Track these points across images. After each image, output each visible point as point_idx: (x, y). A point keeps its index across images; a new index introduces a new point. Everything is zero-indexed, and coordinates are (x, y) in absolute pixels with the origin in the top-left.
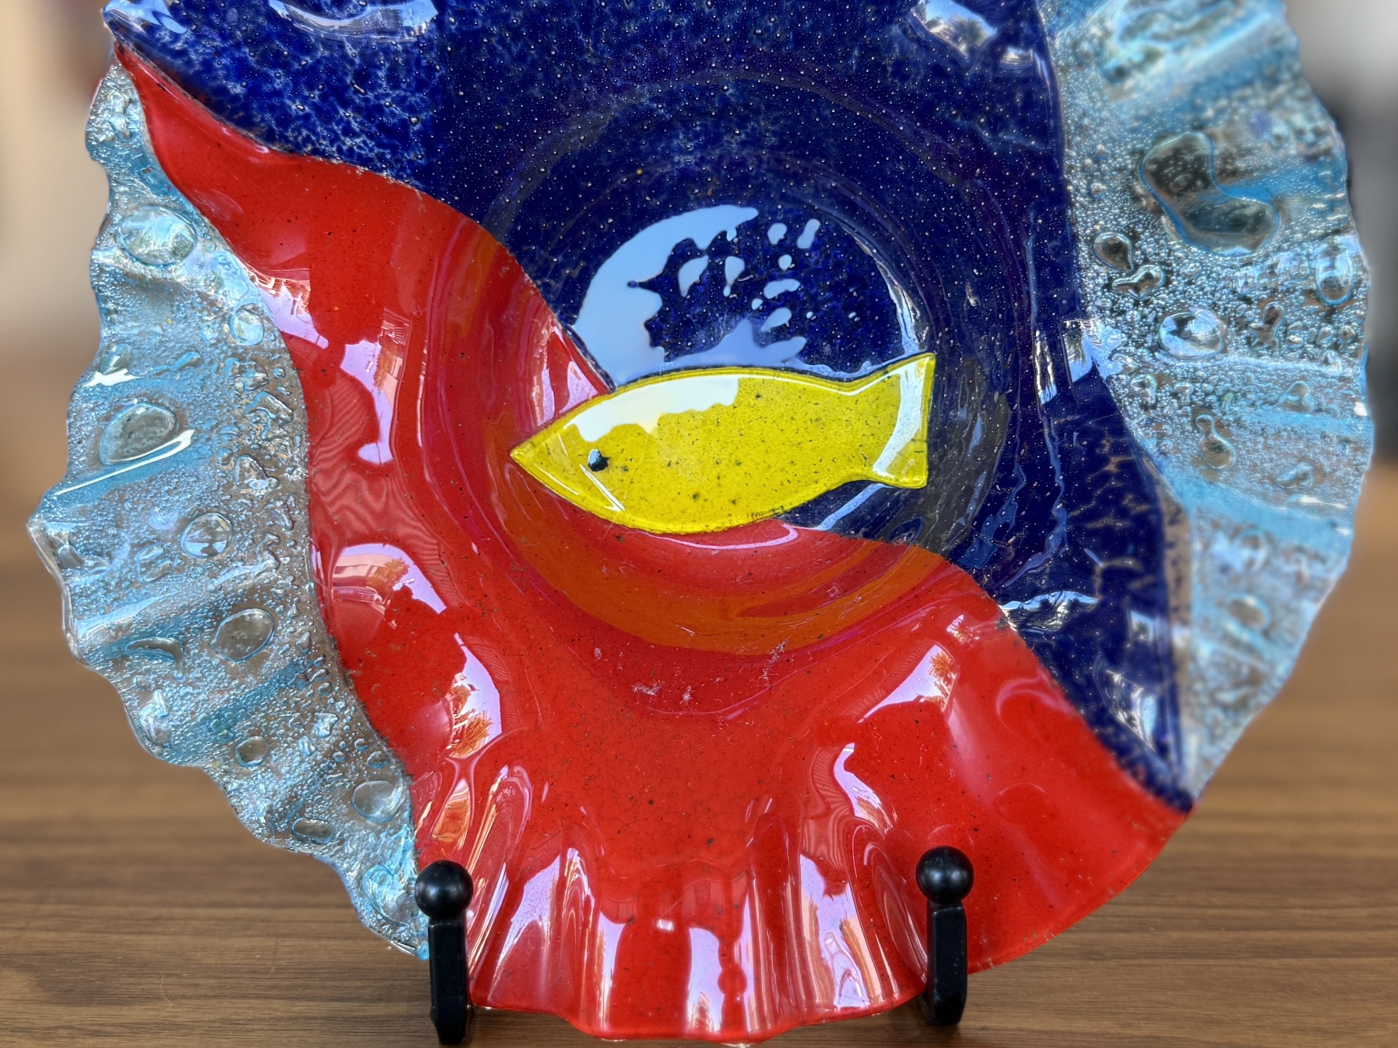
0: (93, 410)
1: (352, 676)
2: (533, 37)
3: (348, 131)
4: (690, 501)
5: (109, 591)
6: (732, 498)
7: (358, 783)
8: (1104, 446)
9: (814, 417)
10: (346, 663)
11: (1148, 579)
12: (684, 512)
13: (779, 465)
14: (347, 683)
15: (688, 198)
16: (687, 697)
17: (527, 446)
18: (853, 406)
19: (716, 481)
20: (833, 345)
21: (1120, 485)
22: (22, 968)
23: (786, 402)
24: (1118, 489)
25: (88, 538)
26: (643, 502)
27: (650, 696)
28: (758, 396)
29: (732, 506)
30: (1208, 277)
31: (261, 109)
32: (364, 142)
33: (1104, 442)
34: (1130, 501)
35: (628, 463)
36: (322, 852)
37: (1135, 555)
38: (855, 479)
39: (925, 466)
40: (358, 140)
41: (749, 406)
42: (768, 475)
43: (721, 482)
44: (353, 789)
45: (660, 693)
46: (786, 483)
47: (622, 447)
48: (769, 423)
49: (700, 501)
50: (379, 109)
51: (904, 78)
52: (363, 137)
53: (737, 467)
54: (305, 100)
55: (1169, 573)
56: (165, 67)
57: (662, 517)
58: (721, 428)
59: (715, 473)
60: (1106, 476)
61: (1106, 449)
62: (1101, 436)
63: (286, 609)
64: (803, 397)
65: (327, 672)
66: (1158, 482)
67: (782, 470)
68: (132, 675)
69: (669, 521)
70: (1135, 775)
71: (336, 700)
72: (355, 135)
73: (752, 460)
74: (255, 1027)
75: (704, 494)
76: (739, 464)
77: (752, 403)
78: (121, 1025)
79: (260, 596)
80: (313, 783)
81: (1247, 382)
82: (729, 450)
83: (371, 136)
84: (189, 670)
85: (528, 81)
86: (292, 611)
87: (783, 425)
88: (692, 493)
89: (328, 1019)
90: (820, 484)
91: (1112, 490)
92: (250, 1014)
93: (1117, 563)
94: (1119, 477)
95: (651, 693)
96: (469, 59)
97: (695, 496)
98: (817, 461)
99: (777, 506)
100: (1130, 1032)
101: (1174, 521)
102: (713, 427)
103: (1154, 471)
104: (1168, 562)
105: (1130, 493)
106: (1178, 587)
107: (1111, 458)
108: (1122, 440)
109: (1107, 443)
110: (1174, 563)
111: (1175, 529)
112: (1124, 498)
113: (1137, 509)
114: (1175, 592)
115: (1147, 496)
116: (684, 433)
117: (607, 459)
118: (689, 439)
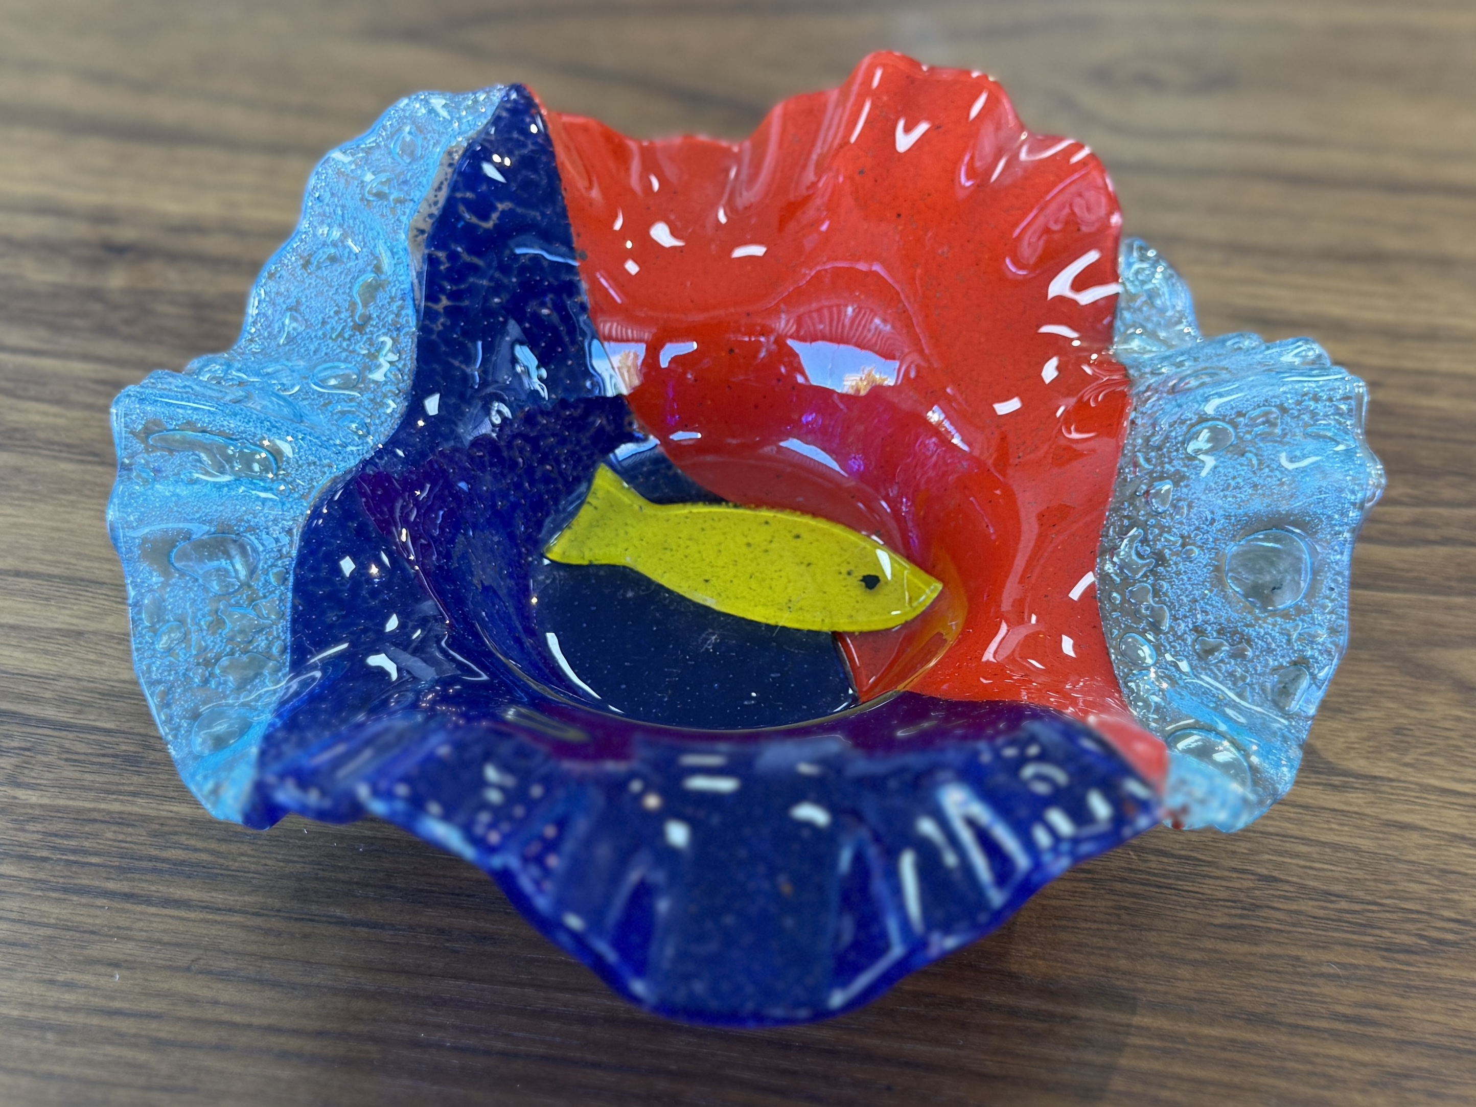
4: (804, 536)
6: (766, 527)
8: (442, 324)
9: (668, 552)
11: (459, 195)
18: (631, 550)
19: (774, 540)
21: (445, 283)
23: (685, 571)
24: (447, 280)
26: (844, 548)
28: (707, 581)
29: (770, 522)
33: (441, 328)
34: (443, 264)
35: (844, 575)
37: (460, 218)
41: (718, 577)
43: (770, 538)
46: (716, 519)
47: (844, 589)
48: (708, 561)
49: (795, 532)
53: (751, 541)
57: (833, 534)
59: (773, 545)
61: (442, 320)
62: (440, 334)
67: (714, 528)
69: (828, 530)
75: (789, 537)
76: (749, 544)
77: (714, 579)
82: (751, 556)
87: (697, 555)
88: (799, 540)
90: (688, 510)
91: (452, 281)
93: (474, 220)
94: (442, 290)
97: (798, 537)
99: (732, 510)
101: (422, 232)
103: (416, 288)
104: (441, 204)
105: (440, 271)
106: (442, 183)
107: (442, 311)
108: (427, 322)
109: (438, 326)
110: (436, 203)
111: (422, 226)
112: (448, 269)
113: (441, 255)
114: (446, 179)
115: (432, 261)
116: (785, 580)
117: (862, 580)
118: (782, 574)
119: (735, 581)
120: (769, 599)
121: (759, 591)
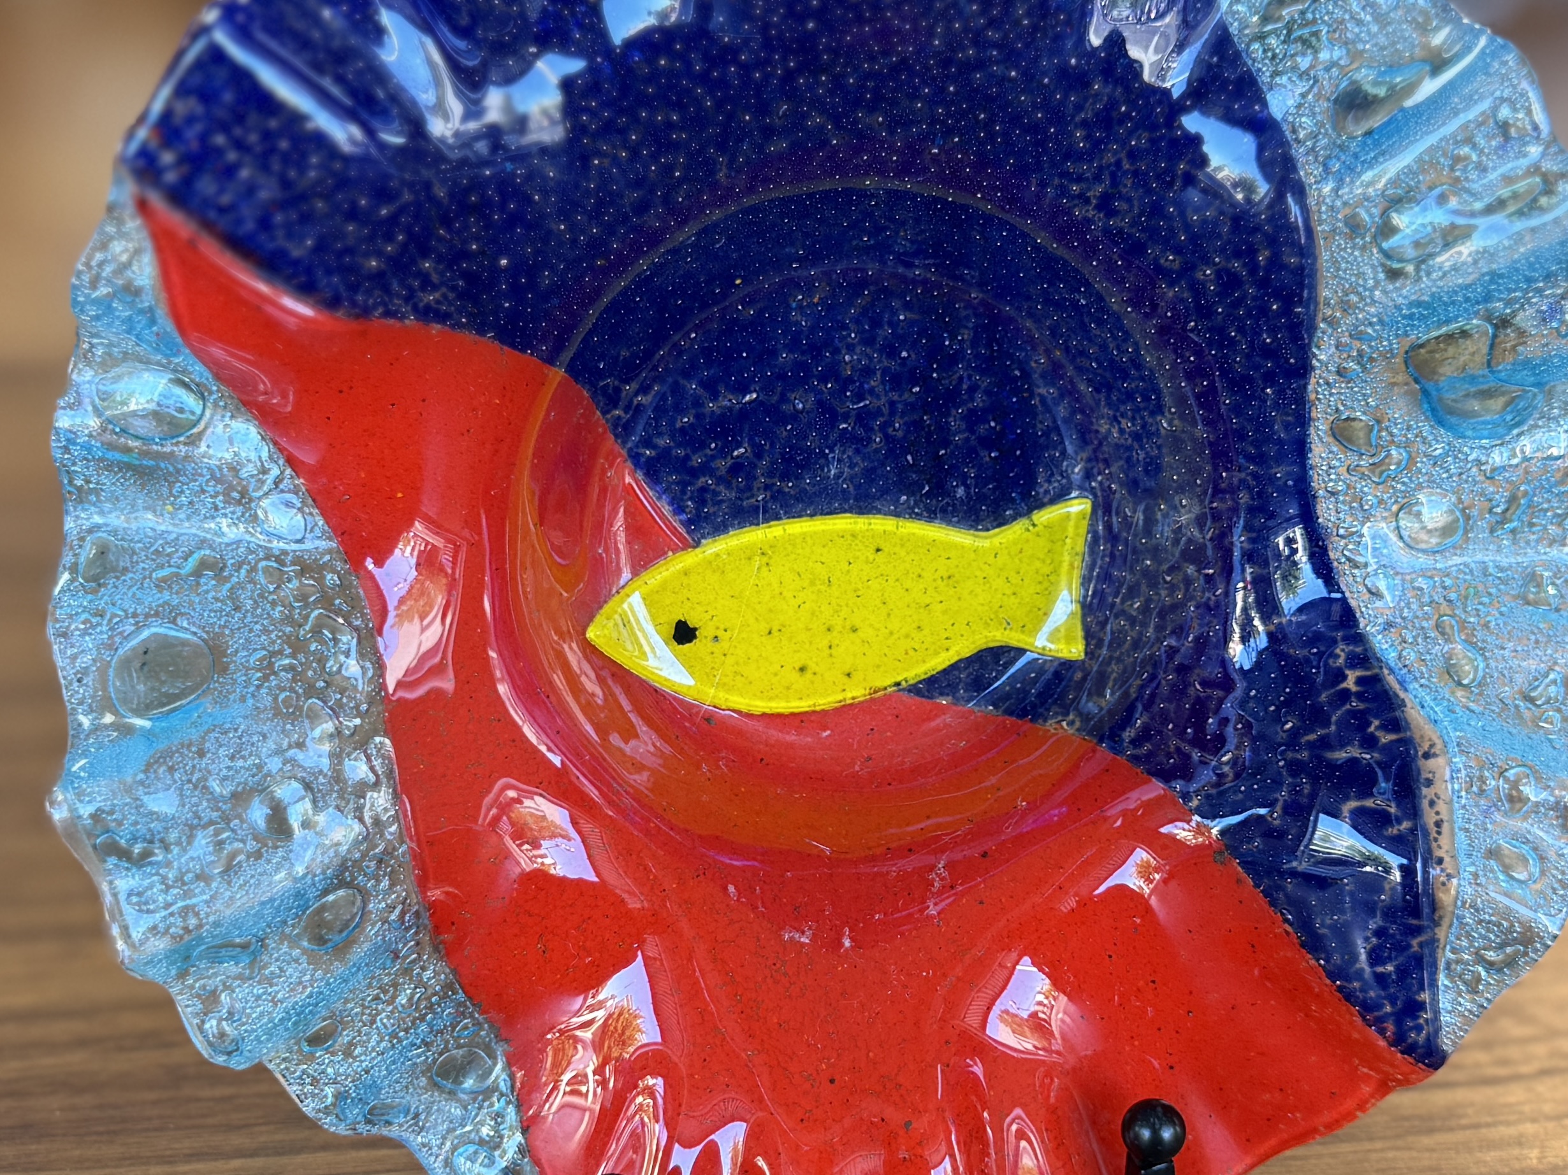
0: (85, 633)
1: (442, 942)
2: (654, 157)
3: (427, 283)
4: (795, 675)
5: (168, 888)
6: (847, 671)
7: (441, 1054)
8: (1338, 656)
9: (945, 575)
10: (437, 930)
12: (788, 688)
13: (903, 631)
14: (436, 949)
15: (789, 306)
16: (847, 943)
17: (599, 619)
18: (991, 560)
19: (828, 651)
20: (967, 487)
21: (1362, 706)
23: (912, 556)
24: (1360, 711)
25: (136, 823)
26: (738, 678)
27: (803, 945)
28: (878, 550)
29: (846, 679)
30: (1455, 458)
31: (329, 272)
32: (444, 296)
33: (1338, 651)
34: (1377, 728)
35: (720, 633)
36: (393, 1132)
38: (992, 645)
39: (1079, 633)
40: (437, 295)
41: (867, 562)
42: (890, 642)
43: (833, 651)
44: (435, 1061)
45: (814, 938)
46: (911, 652)
47: (711, 613)
48: (891, 582)
49: (808, 675)
50: (466, 255)
52: (444, 290)
53: (852, 635)
54: (379, 254)
55: (1429, 818)
57: (762, 694)
58: (834, 588)
59: (826, 643)
60: (1345, 695)
61: (1341, 661)
62: (1335, 642)
63: (378, 881)
64: (933, 551)
65: (418, 944)
67: (907, 636)
68: (195, 981)
69: (771, 699)
70: (1382, 1032)
71: (423, 969)
72: (435, 288)
73: (871, 625)
75: (812, 666)
76: (854, 630)
77: (871, 558)
79: (352, 875)
80: (394, 1062)
81: (1485, 573)
82: (843, 614)
83: (454, 288)
84: (265, 967)
85: (642, 208)
86: (385, 883)
87: (908, 584)
88: (798, 665)
90: (952, 652)
91: (1353, 713)
93: (1369, 803)
94: (1360, 696)
95: (805, 940)
97: (802, 669)
98: (948, 626)
99: (899, 679)
101: (1427, 756)
102: (823, 588)
103: (1396, 687)
104: (1425, 803)
105: (1376, 717)
106: (1439, 833)
107: (1348, 672)
108: (1359, 650)
109: (1342, 652)
110: (1432, 803)
111: (1431, 763)
112: (1369, 724)
113: (1386, 738)
114: (1436, 840)
115: (1395, 724)
116: (788, 595)
117: (695, 629)
118: (794, 603)
119: (845, 566)
120: (793, 556)
121: (811, 564)
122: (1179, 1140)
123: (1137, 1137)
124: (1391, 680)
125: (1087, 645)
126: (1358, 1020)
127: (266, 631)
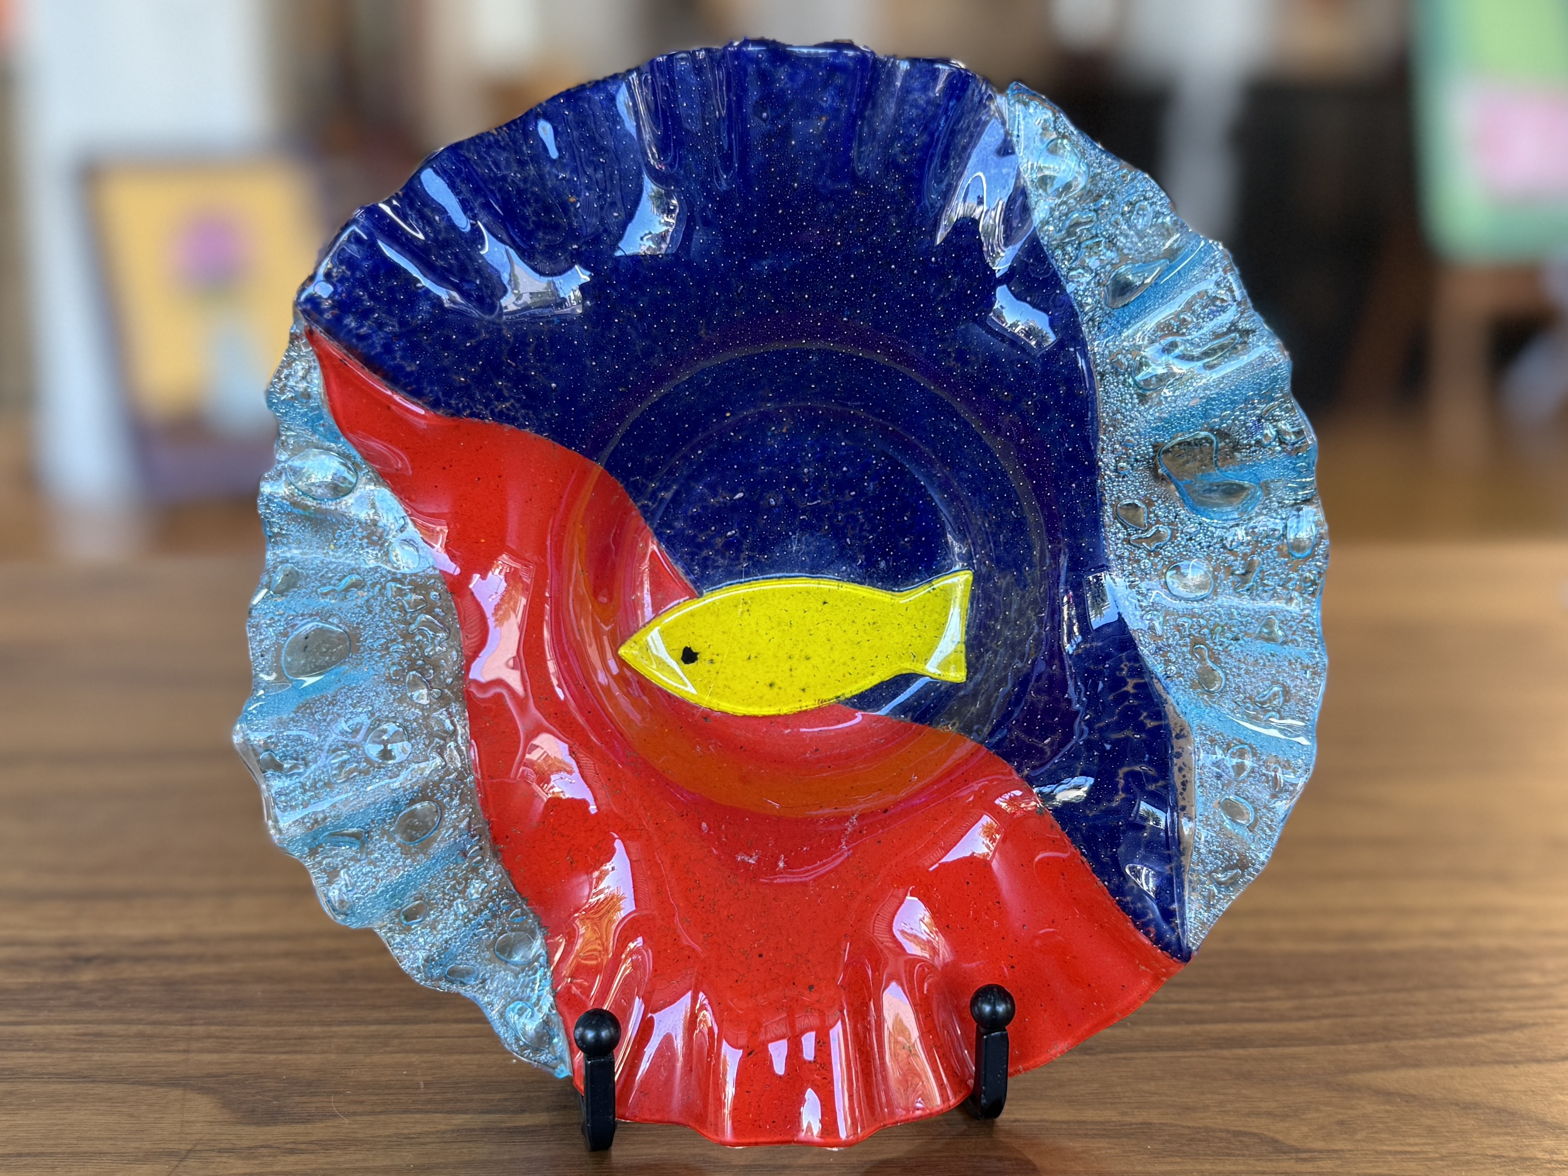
0: (270, 625)
1: (501, 851)
2: (656, 318)
3: (500, 397)
4: (766, 690)
6: (802, 686)
7: (500, 934)
8: (1123, 669)
9: (871, 622)
10: (495, 840)
11: (1161, 783)
12: (761, 698)
13: (842, 660)
14: (495, 855)
15: (766, 434)
16: (781, 865)
17: (630, 643)
18: (903, 612)
19: (789, 673)
20: (887, 562)
21: (1136, 703)
22: (203, 1090)
23: (848, 608)
24: (1136, 707)
25: (286, 746)
26: (727, 690)
27: (750, 864)
28: (825, 603)
29: (802, 693)
30: (1205, 534)
31: (431, 383)
32: (512, 405)
33: (1122, 666)
34: (1145, 718)
35: (714, 657)
36: (467, 992)
37: (1150, 762)
38: (904, 672)
39: (964, 664)
40: (508, 404)
41: (817, 611)
42: (832, 668)
43: (793, 673)
44: (496, 939)
45: (759, 861)
46: (848, 675)
47: (708, 643)
48: (834, 626)
49: (775, 689)
50: (528, 378)
51: (965, 363)
52: (512, 401)
53: (806, 662)
54: (466, 374)
55: (1177, 779)
56: (350, 348)
57: (743, 702)
58: (794, 628)
59: (788, 667)
60: (1126, 695)
61: (1125, 672)
62: (1120, 660)
63: (452, 799)
64: (863, 604)
65: (481, 848)
66: (1166, 701)
67: (844, 664)
68: (324, 859)
69: (749, 705)
70: (1147, 934)
71: (486, 869)
72: (506, 399)
73: (819, 656)
74: (428, 1140)
75: (778, 683)
76: (808, 658)
77: (820, 608)
78: (311, 1143)
79: (432, 791)
80: (465, 936)
81: (1232, 617)
82: (800, 647)
83: (519, 400)
84: (371, 852)
85: (649, 353)
86: (456, 802)
87: (845, 627)
88: (768, 682)
89: (486, 1130)
90: (876, 676)
91: (1130, 707)
92: (418, 1129)
93: (1138, 768)
94: (1135, 696)
95: (751, 861)
96: (603, 336)
97: (771, 685)
98: (873, 657)
99: (839, 694)
100: (1128, 1119)
101: (1178, 737)
102: (786, 628)
103: (1162, 692)
104: (1176, 769)
105: (1145, 710)
106: (1184, 789)
107: (1129, 680)
108: (1137, 665)
109: (1125, 667)
110: (1180, 769)
111: (1181, 742)
112: (1140, 715)
113: (1150, 724)
114: (1181, 794)
115: (1158, 713)
116: (762, 632)
117: (696, 654)
118: (767, 638)
119: (802, 614)
120: (765, 606)
121: (778, 611)
122: (1009, 1016)
123: (980, 1009)
124: (1158, 686)
125: (968, 672)
126: (1131, 925)
127: (387, 627)
